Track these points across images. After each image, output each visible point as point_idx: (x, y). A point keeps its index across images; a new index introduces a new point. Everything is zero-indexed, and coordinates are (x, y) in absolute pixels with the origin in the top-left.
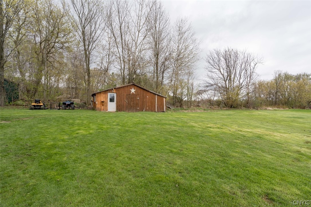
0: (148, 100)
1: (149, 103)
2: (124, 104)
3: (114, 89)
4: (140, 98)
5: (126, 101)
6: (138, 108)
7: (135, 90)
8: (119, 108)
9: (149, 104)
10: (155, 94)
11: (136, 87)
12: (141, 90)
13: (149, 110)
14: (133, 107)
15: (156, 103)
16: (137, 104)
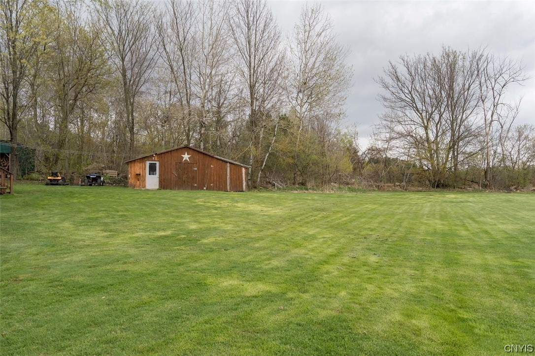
0: (213, 171)
1: (215, 176)
2: (171, 178)
3: (154, 155)
4: (198, 169)
5: (175, 173)
6: (196, 185)
7: (189, 156)
8: (164, 185)
9: (215, 178)
10: (226, 162)
11: (191, 152)
12: (201, 156)
13: (215, 188)
14: (186, 183)
15: (228, 177)
16: (193, 178)
